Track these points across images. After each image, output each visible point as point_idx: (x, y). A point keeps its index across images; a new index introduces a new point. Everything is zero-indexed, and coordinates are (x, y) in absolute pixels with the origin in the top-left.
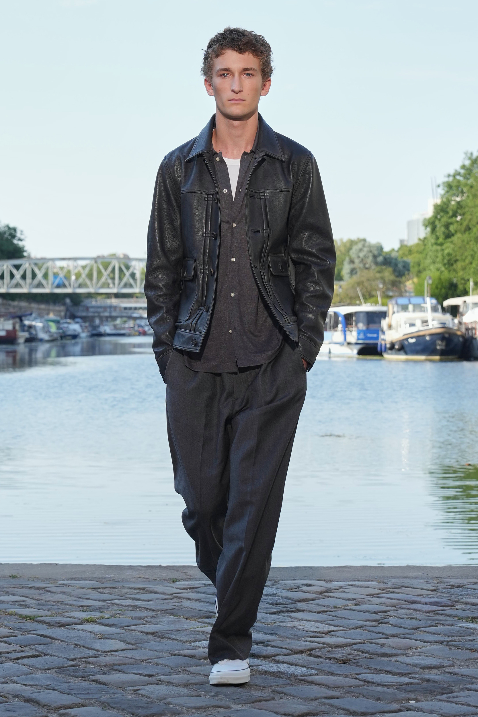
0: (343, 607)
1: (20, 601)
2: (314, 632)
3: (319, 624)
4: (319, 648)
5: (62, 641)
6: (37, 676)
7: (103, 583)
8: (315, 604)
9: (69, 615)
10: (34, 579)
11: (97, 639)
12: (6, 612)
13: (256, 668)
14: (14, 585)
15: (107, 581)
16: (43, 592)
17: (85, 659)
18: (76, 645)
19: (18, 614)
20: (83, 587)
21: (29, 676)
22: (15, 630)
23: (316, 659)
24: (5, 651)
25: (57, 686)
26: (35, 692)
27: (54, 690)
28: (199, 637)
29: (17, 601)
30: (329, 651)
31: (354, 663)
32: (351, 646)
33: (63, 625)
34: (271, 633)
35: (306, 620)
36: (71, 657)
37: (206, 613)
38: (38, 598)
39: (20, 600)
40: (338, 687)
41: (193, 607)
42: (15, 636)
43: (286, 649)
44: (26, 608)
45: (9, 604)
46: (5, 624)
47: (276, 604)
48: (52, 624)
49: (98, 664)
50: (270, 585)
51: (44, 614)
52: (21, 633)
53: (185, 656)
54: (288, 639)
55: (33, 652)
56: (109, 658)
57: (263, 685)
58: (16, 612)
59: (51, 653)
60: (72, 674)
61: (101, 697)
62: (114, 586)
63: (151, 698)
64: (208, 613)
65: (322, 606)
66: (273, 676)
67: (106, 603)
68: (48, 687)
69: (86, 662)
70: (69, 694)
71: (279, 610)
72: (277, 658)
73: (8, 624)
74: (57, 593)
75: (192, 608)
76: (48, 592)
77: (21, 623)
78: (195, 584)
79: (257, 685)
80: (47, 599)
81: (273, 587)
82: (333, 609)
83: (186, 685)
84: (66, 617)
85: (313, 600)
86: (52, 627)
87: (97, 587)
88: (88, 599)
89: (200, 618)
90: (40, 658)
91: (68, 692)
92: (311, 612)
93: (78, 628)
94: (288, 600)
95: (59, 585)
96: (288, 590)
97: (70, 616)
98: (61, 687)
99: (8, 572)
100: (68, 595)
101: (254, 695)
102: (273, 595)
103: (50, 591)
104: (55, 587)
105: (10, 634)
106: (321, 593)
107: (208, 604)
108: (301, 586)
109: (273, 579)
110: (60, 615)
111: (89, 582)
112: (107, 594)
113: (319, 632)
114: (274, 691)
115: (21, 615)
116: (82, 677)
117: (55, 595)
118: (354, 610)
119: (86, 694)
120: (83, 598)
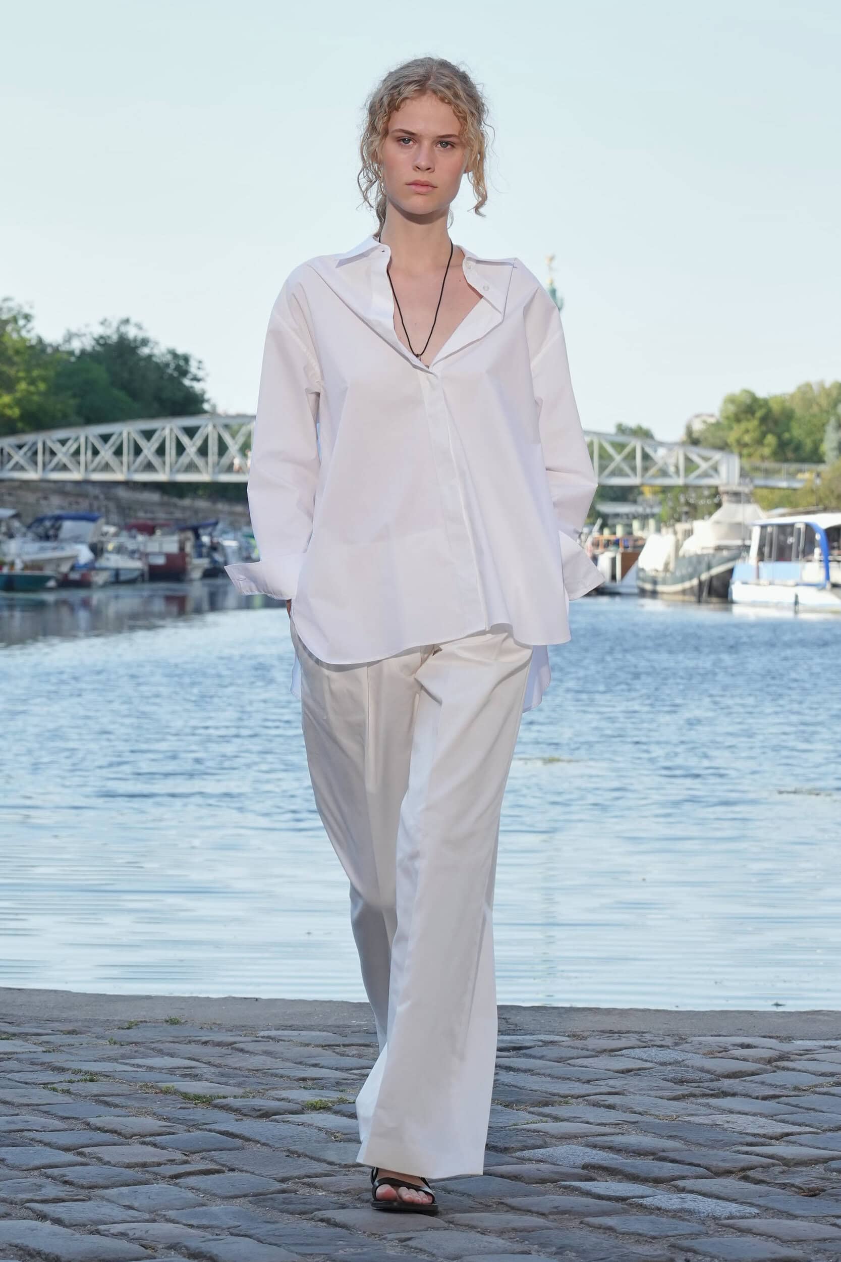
0: (811, 1090)
1: (185, 1068)
2: (754, 1135)
3: (764, 1120)
4: (764, 1165)
5: (264, 1144)
6: (214, 1209)
7: (346, 1036)
8: (757, 1082)
9: (276, 1094)
10: (213, 1027)
11: (332, 1142)
12: (157, 1087)
13: (640, 1201)
14: (173, 1037)
15: (352, 1032)
16: (229, 1051)
17: (307, 1180)
18: (291, 1153)
19: (180, 1092)
20: (307, 1042)
21: (197, 1209)
22: (173, 1123)
23: (757, 1187)
24: (154, 1162)
25: (252, 1229)
26: (210, 1240)
27: (246, 1236)
28: (530, 1142)
29: (179, 1068)
30: (783, 1172)
31: (832, 1195)
32: (827, 1162)
33: (266, 1115)
34: (671, 1136)
35: (739, 1113)
36: (281, 1175)
37: (545, 1095)
38: (218, 1062)
39: (186, 1066)
40: (800, 1241)
41: (519, 1085)
42: (173, 1134)
43: (698, 1166)
44: (196, 1081)
45: (162, 1072)
46: (155, 1110)
47: (682, 1082)
48: (244, 1111)
49: (333, 1189)
50: (670, 1045)
51: (230, 1092)
52: (185, 1128)
53: (502, 1176)
54: (703, 1148)
55: (207, 1164)
56: (353, 1177)
57: (652, 1233)
58: (175, 1088)
59: (241, 1166)
60: (281, 1207)
61: (337, 1250)
62: (367, 1043)
63: (433, 1255)
64: (549, 1096)
65: (771, 1085)
66: (673, 1217)
67: (351, 1074)
68: (235, 1231)
69: (310, 1185)
70: (275, 1245)
71: (686, 1092)
72: (681, 1183)
73: (160, 1110)
74: (257, 1054)
75: (516, 1087)
76: (238, 1053)
77: (184, 1108)
78: (524, 1040)
79: (640, 1235)
80: (237, 1066)
81: (676, 1048)
82: (793, 1093)
83: (501, 1233)
84: (273, 1100)
85: (753, 1074)
86: (245, 1118)
87: (332, 1043)
88: (315, 1065)
89: (534, 1105)
90: (221, 1175)
91: (274, 1242)
92: (750, 1096)
93: (295, 1120)
94: (704, 1075)
95: (260, 1039)
96: (704, 1054)
97: (282, 1097)
98: (257, 1231)
99: (161, 1014)
100: (277, 1058)
101: (634, 1253)
102: (676, 1063)
103: (242, 1050)
104: (253, 1041)
105: (164, 1129)
106: (770, 1061)
107: (549, 1079)
108: (731, 1048)
109: (675, 1032)
110: (261, 1094)
111: (318, 1033)
112: (353, 1056)
113: (764, 1136)
114: (673, 1246)
115: (185, 1093)
116: (301, 1213)
117: (252, 1056)
118: (834, 1095)
119: (308, 1245)
120: (306, 1065)
